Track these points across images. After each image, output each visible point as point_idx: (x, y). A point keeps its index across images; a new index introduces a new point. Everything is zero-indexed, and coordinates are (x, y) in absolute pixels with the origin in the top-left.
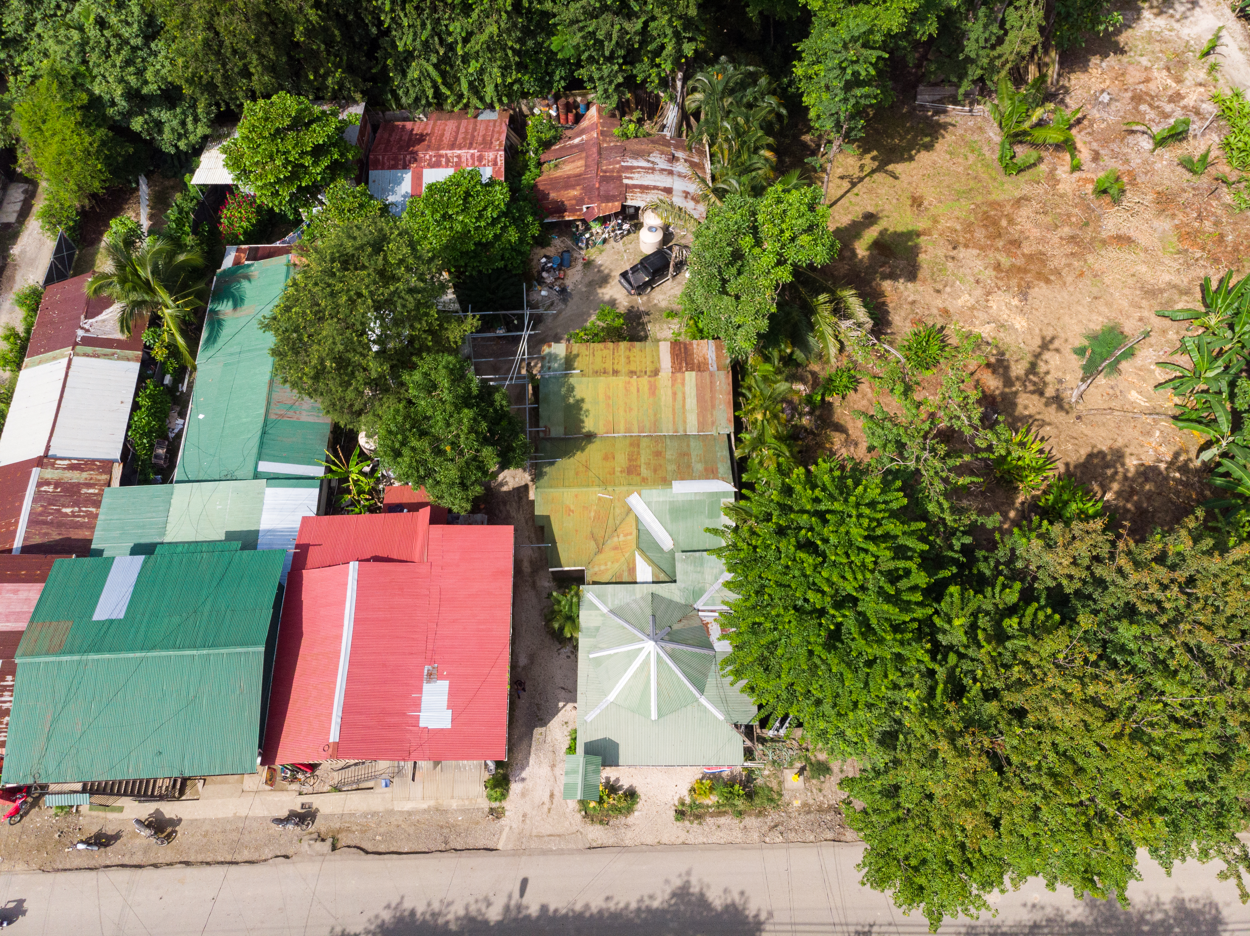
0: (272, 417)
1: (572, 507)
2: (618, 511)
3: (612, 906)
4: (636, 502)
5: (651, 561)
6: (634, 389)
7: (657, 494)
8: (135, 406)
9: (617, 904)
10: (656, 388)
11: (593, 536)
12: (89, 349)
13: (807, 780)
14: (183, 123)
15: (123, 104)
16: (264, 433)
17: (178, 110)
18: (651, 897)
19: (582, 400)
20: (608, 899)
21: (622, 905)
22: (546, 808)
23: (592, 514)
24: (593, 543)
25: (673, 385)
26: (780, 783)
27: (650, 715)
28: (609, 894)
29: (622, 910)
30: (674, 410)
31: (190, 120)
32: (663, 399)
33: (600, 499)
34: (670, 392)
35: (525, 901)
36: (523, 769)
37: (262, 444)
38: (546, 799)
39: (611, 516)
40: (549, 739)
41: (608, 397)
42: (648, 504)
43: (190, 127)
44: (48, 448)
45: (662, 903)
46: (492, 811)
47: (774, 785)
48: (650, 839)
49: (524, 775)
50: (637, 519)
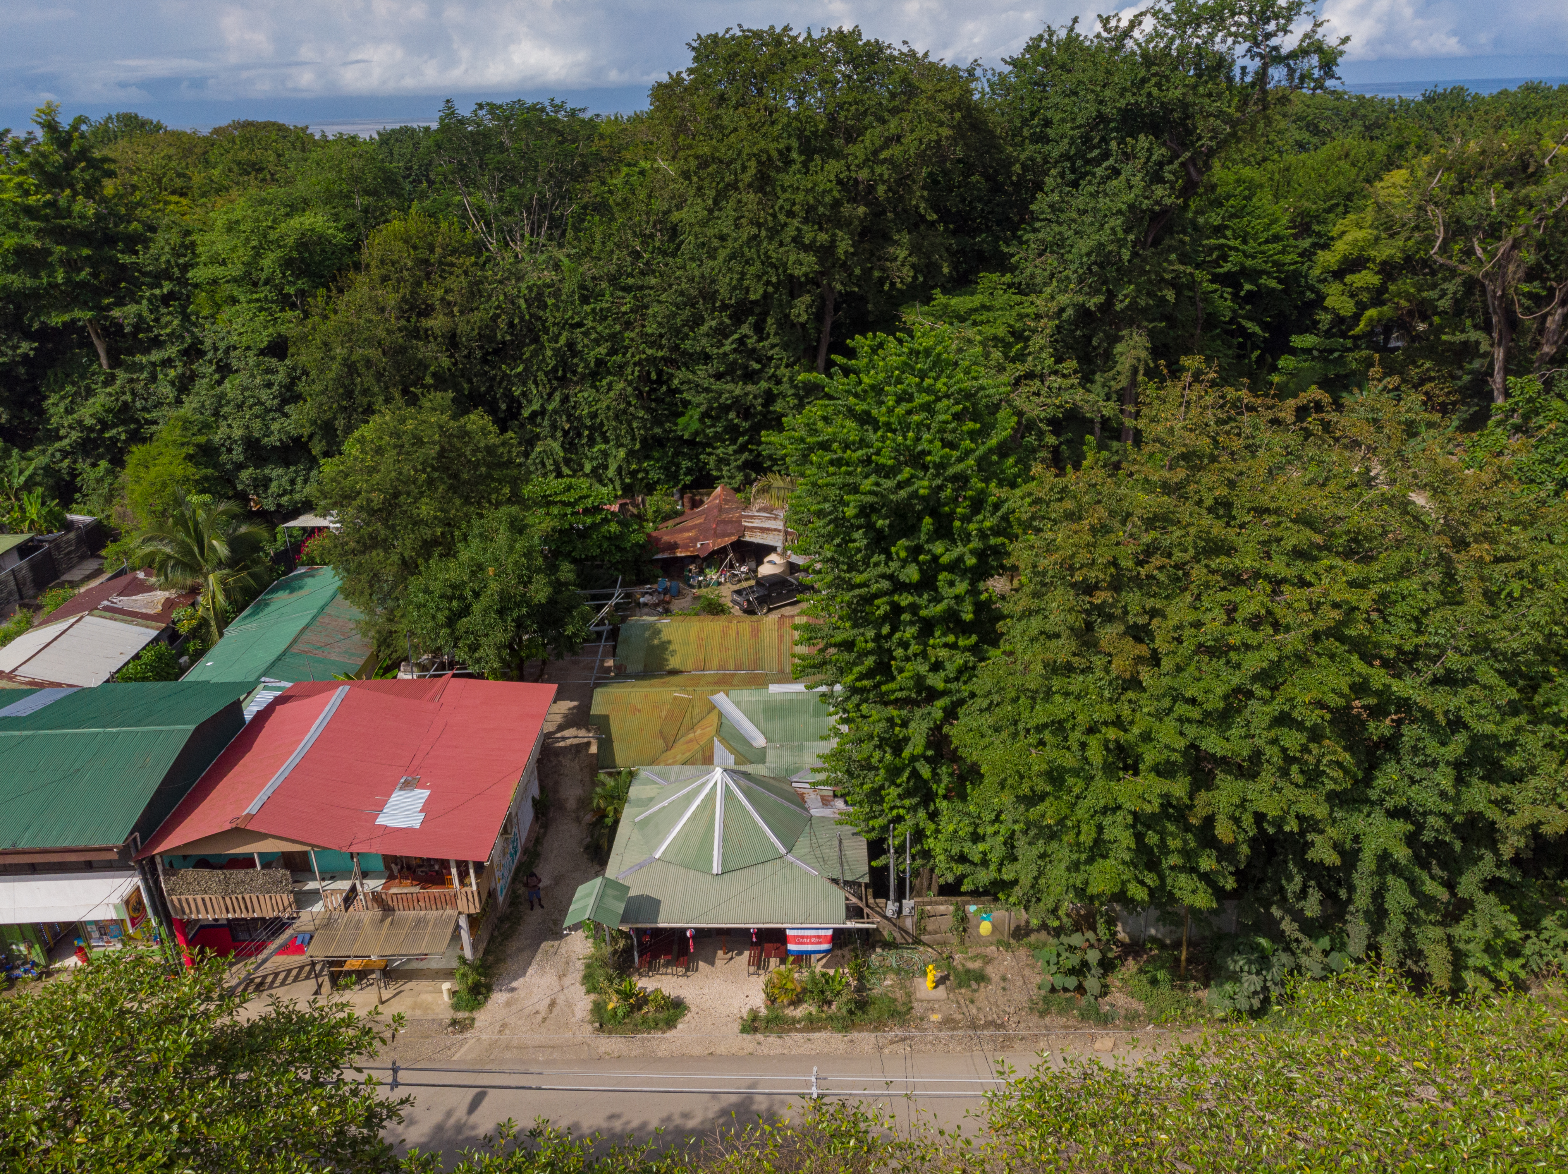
0: (295, 650)
1: (639, 707)
2: (697, 710)
3: (618, 1125)
4: (721, 699)
5: (733, 750)
6: (732, 633)
7: (748, 695)
8: (137, 657)
9: (628, 1123)
10: (759, 631)
11: (661, 734)
12: (108, 614)
13: (950, 990)
14: (292, 482)
15: (238, 454)
16: (279, 659)
17: (292, 468)
18: (685, 1116)
19: (669, 642)
20: (612, 1117)
21: (635, 1124)
22: (539, 1017)
23: (664, 714)
24: (661, 741)
25: (779, 628)
26: (909, 995)
27: (711, 867)
28: (616, 1110)
29: (633, 1130)
30: (779, 650)
31: (299, 480)
32: (767, 640)
33: (675, 698)
34: (775, 635)
35: (475, 1118)
36: (515, 978)
37: (273, 664)
38: (543, 1006)
39: (688, 715)
40: (563, 950)
41: (700, 639)
42: (738, 704)
43: (298, 487)
44: (16, 669)
45: (702, 1123)
46: (454, 1023)
47: (899, 995)
48: (697, 1051)
49: (514, 984)
50: (721, 714)
